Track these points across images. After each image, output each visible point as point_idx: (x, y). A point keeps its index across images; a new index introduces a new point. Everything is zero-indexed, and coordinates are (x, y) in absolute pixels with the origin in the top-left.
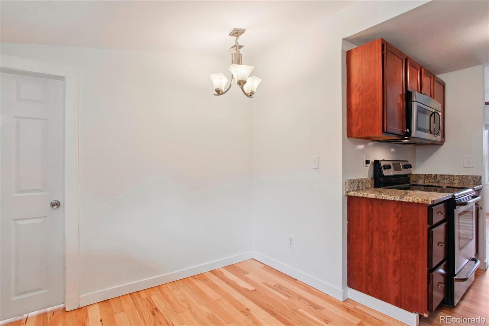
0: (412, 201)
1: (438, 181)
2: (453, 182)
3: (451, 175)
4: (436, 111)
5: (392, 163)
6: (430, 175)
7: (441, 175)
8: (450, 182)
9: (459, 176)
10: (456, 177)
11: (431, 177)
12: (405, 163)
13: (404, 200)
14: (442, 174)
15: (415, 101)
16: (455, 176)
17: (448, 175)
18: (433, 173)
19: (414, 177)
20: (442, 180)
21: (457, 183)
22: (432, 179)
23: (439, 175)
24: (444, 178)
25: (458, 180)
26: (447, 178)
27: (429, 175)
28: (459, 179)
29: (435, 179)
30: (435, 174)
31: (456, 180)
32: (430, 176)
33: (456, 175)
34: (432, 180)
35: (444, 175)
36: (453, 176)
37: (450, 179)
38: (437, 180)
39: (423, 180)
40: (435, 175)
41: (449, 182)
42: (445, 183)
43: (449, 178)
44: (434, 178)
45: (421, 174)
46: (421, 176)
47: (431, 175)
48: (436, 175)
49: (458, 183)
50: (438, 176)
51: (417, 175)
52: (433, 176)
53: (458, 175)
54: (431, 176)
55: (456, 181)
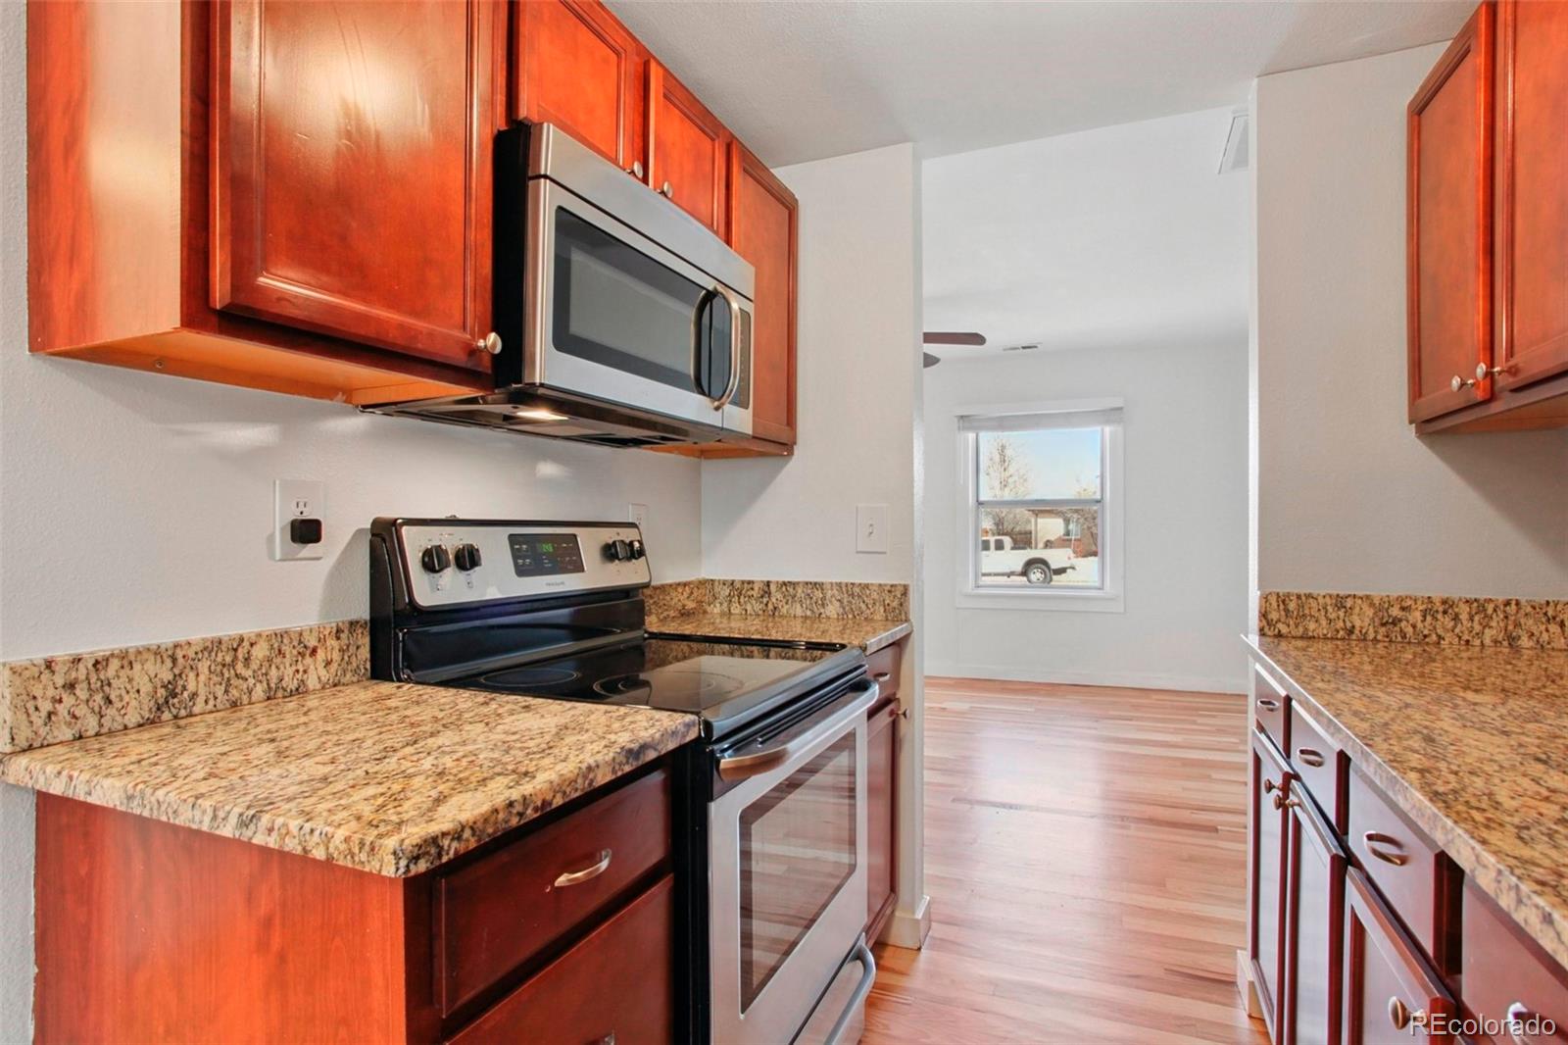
0: (299, 850)
1: (775, 608)
2: (822, 611)
3: (816, 584)
4: (720, 288)
5: (511, 536)
6: (749, 582)
7: (784, 584)
8: (813, 611)
9: (839, 585)
10: (832, 590)
11: (750, 593)
12: (609, 535)
13: (259, 839)
14: (786, 580)
15: (546, 177)
16: (829, 587)
17: (807, 583)
18: (758, 576)
19: (686, 595)
20: (787, 603)
21: (836, 616)
22: (754, 602)
23: (777, 582)
24: (794, 597)
25: (838, 604)
26: (803, 595)
27: (746, 585)
28: (839, 601)
29: (765, 600)
30: (766, 579)
31: (832, 604)
32: (748, 590)
33: (832, 584)
34: (753, 607)
35: (794, 584)
36: (822, 589)
37: (811, 598)
38: (770, 606)
39: (725, 604)
40: (762, 582)
41: (809, 613)
42: (795, 616)
43: (809, 595)
44: (762, 597)
45: (719, 581)
46: (716, 590)
47: (753, 582)
48: (768, 584)
49: (838, 614)
50: (773, 588)
51: (702, 583)
52: (756, 589)
53: (836, 583)
54: (752, 589)
55: (830, 607)
